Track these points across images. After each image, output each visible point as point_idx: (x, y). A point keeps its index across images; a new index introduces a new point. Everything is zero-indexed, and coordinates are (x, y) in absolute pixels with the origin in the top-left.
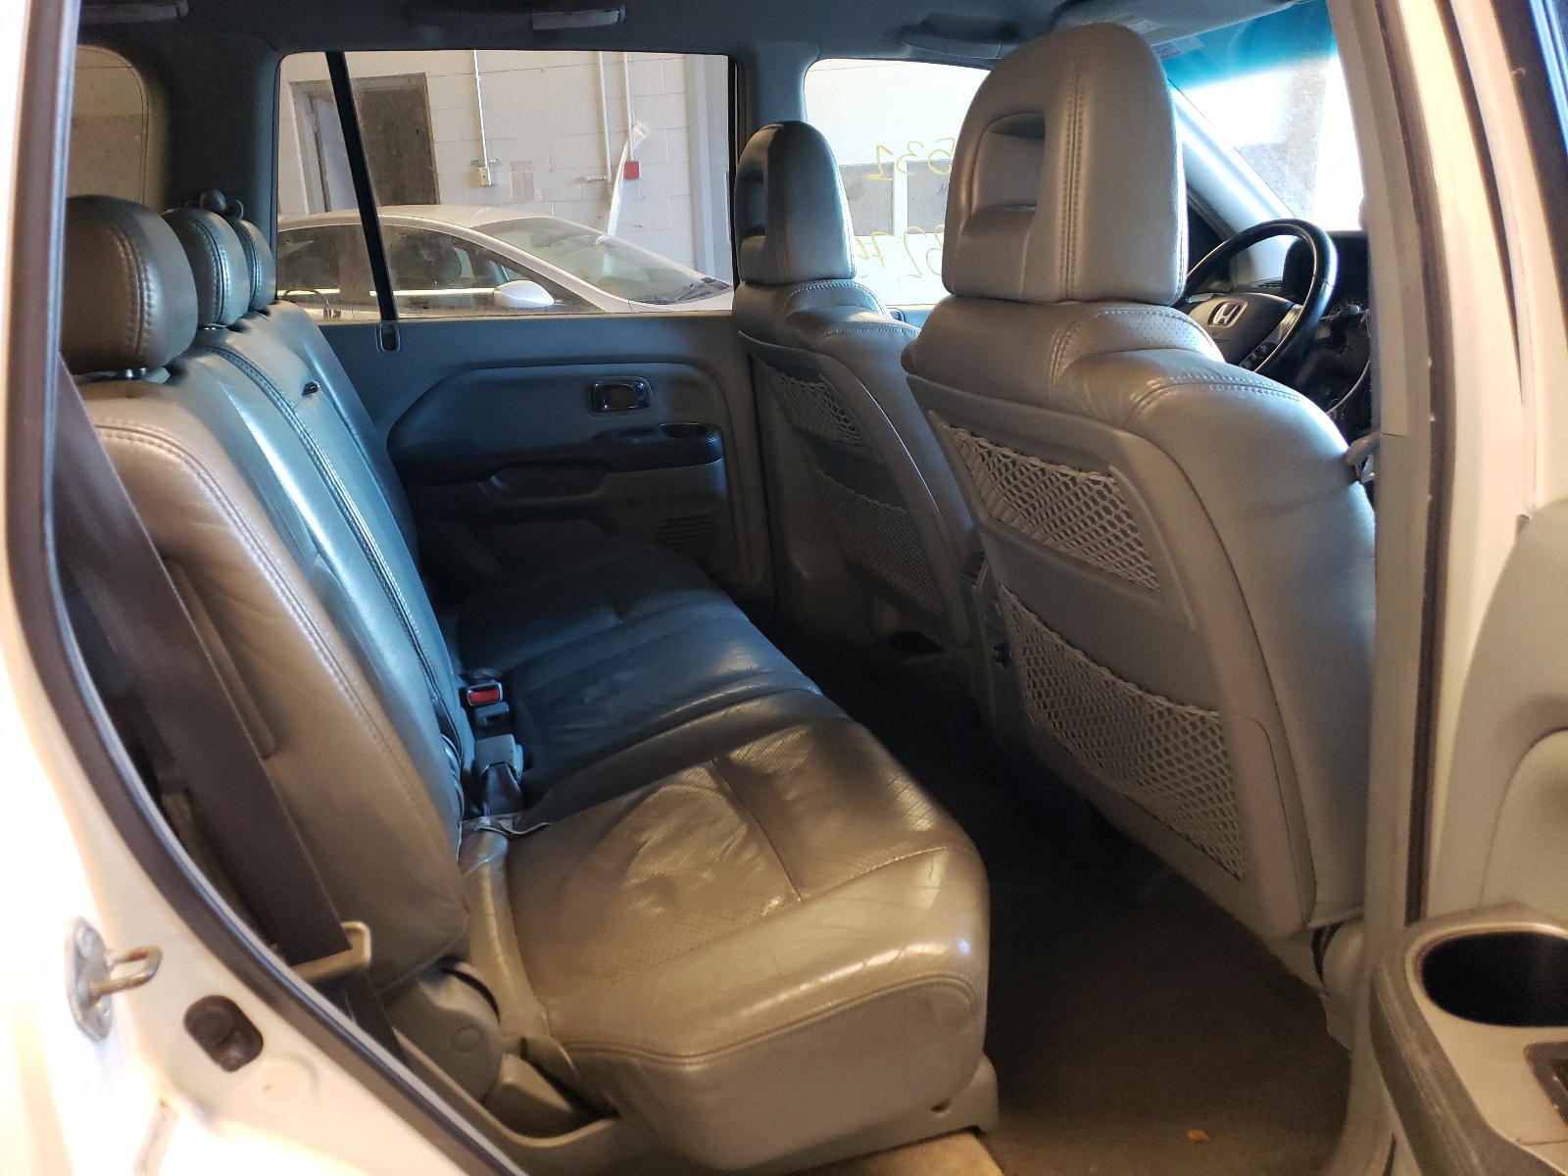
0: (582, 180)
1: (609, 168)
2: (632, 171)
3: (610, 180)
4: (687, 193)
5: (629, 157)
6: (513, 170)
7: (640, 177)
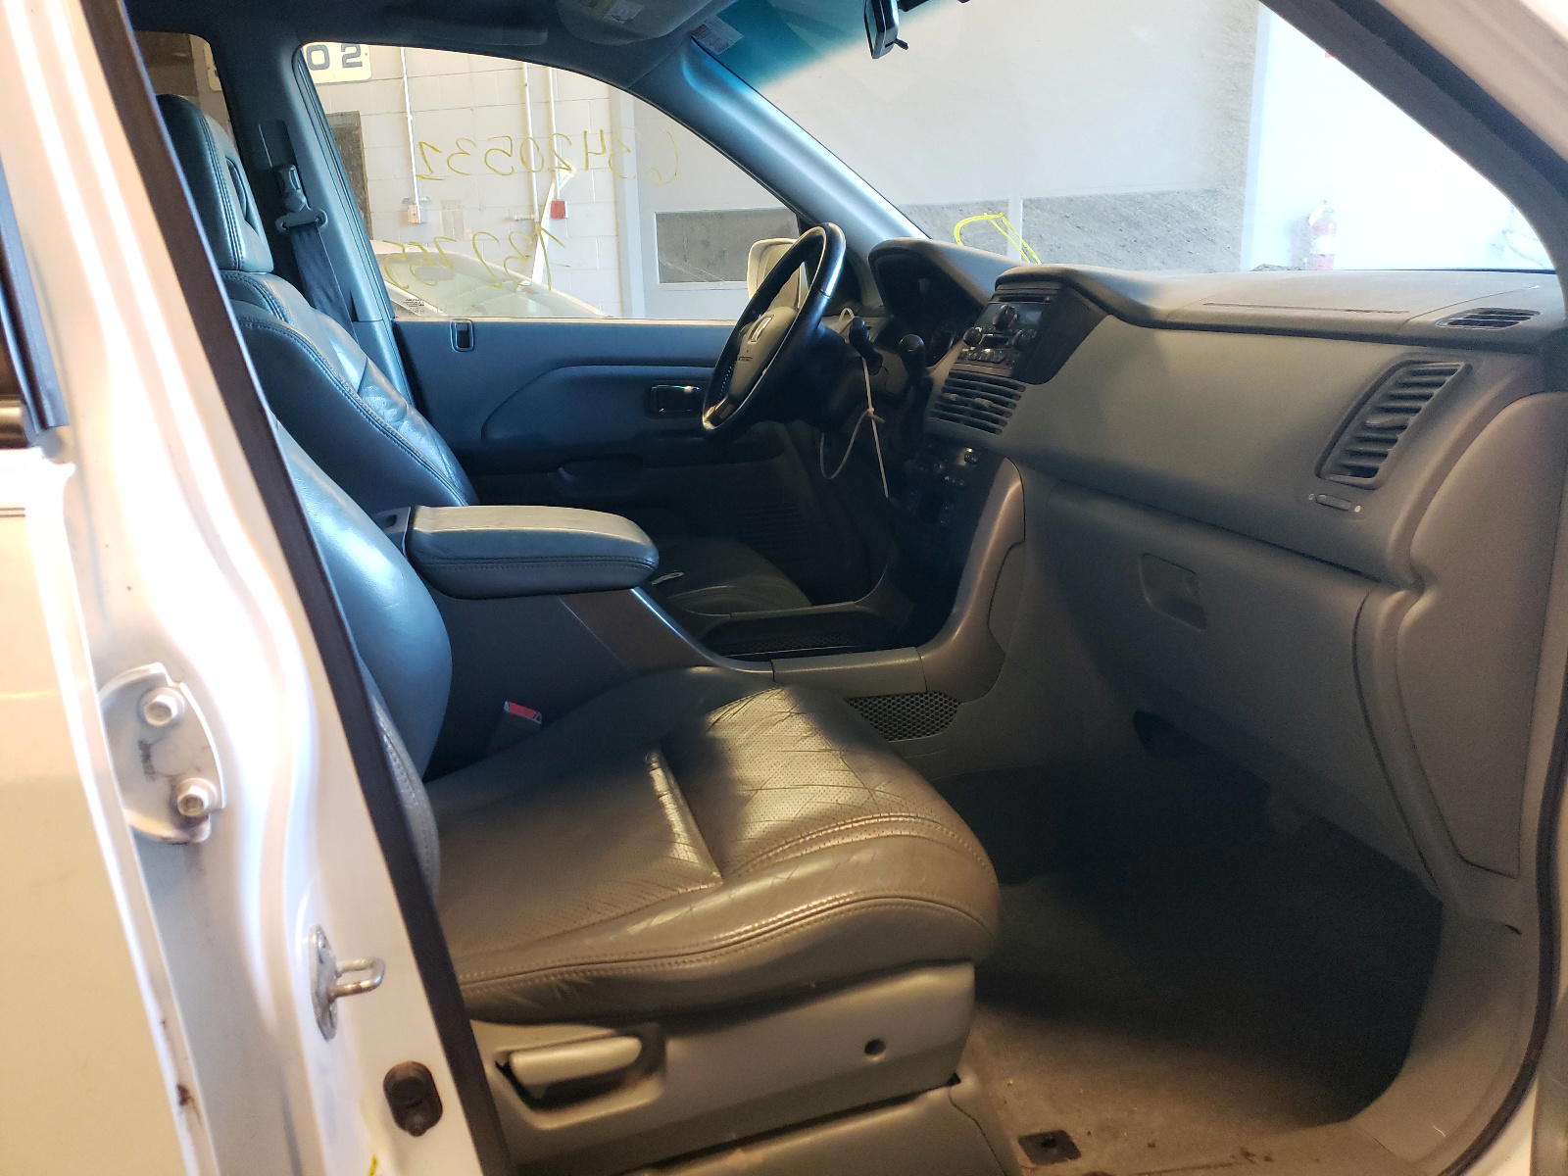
0: (509, 219)
1: (536, 207)
2: (558, 211)
3: (537, 220)
4: (614, 234)
5: (555, 197)
6: (444, 208)
7: (567, 216)
